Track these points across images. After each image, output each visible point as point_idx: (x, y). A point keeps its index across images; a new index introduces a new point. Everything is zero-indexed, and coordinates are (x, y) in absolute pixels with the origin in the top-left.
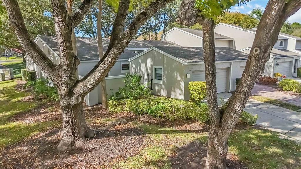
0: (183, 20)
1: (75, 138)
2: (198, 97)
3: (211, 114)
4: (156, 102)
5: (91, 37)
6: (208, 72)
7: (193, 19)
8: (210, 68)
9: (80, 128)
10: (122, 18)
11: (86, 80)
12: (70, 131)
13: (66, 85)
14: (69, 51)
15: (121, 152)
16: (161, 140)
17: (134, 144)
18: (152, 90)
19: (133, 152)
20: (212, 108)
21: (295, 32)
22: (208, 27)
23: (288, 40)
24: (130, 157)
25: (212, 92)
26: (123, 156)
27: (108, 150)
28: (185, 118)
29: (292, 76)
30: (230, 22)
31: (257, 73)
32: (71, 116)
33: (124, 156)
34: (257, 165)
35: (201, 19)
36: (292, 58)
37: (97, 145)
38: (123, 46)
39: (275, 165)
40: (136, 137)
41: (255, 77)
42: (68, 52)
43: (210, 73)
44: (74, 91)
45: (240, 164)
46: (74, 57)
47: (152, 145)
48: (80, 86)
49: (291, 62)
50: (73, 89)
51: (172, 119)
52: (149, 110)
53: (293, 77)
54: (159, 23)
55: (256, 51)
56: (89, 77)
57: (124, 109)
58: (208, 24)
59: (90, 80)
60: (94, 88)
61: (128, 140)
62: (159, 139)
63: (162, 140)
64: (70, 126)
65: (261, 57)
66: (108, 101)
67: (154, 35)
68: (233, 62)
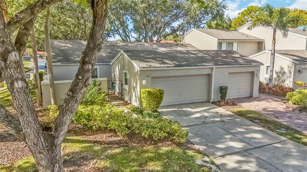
68: (215, 68)
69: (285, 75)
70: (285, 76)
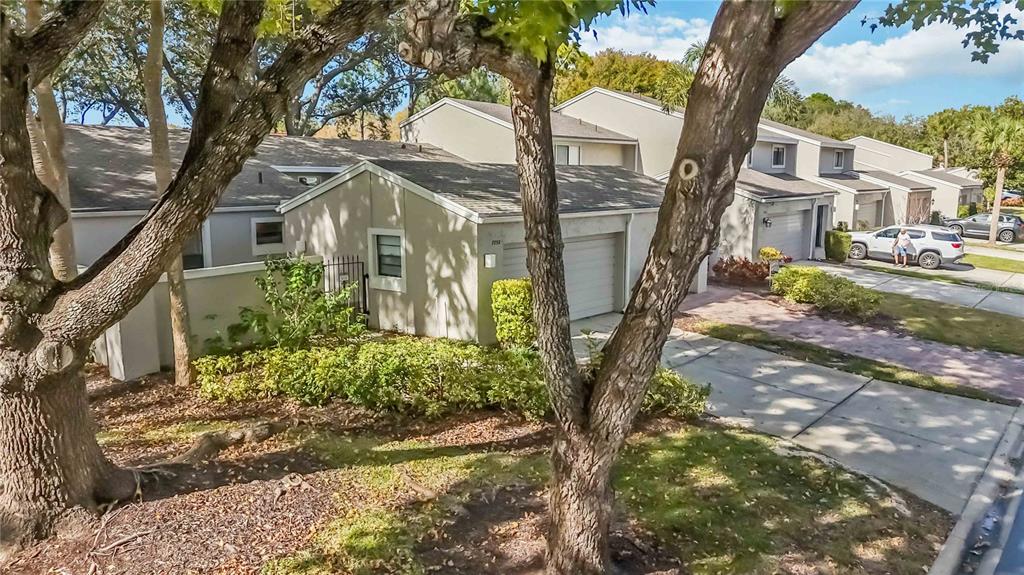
0: (421, 50)
1: (51, 508)
2: (523, 333)
3: (552, 389)
4: (379, 357)
5: (141, 124)
6: (535, 245)
7: (464, 52)
8: (542, 228)
9: (73, 468)
10: (237, 51)
11: (93, 281)
12: (31, 481)
13: (6, 303)
14: (16, 170)
15: (240, 546)
16: (392, 488)
17: (293, 510)
18: (368, 313)
19: (286, 542)
20: (554, 368)
21: (817, 122)
22: (527, 84)
23: (798, 146)
24: (276, 561)
25: (553, 310)
26: (248, 558)
27: (187, 541)
28: (479, 406)
29: (810, 257)
30: (627, 86)
31: (692, 243)
32: (31, 422)
33: (252, 557)
34: (709, 549)
35: (495, 52)
36: (809, 202)
37: (143, 527)
38: (237, 154)
39: (763, 543)
40: (300, 486)
41: (688, 257)
42: (12, 175)
43: (541, 247)
44: (40, 327)
45: (657, 550)
46: (40, 195)
47: (361, 510)
48: (69, 305)
49: (806, 212)
50: (39, 319)
51: (433, 414)
52: (350, 385)
53: (814, 260)
54: (393, 80)
55: (688, 170)
56: (105, 271)
57: (257, 385)
58: (522, 74)
59: (106, 282)
60: (126, 312)
61: (268, 498)
62: (385, 485)
63: (396, 489)
64: (30, 461)
65: (705, 190)
66: (196, 360)
67: (378, 124)
68: (636, 214)
69: (733, 232)
70: (733, 236)
